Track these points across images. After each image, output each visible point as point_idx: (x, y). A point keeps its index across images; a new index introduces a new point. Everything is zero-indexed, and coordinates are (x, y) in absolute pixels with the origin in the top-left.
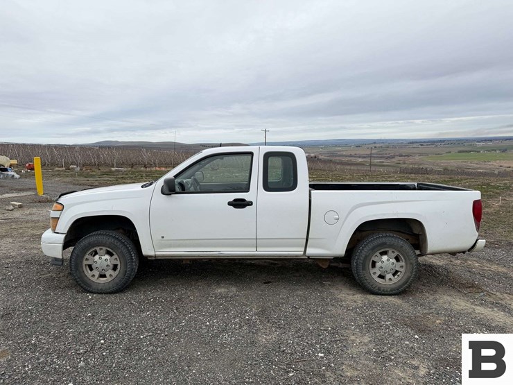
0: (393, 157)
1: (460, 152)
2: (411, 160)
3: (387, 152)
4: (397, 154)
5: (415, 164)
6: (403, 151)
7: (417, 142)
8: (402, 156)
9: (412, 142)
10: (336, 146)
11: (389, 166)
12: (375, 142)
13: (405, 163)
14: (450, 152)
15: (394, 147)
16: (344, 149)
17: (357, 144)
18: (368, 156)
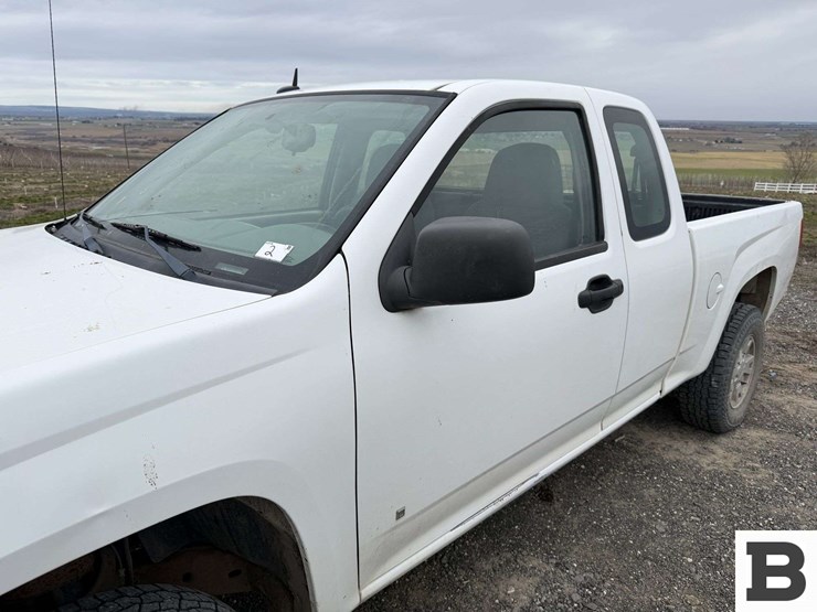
3: (141, 134)
4: (160, 138)
6: (169, 133)
7: (189, 119)
8: (168, 141)
9: (183, 119)
15: (152, 125)
17: (84, 117)
18: (110, 141)
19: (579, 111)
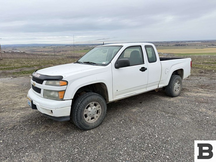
0: (60, 52)
1: (84, 49)
2: (67, 53)
3: (57, 50)
4: (61, 50)
5: (69, 54)
6: (64, 49)
7: (68, 46)
8: (64, 51)
9: (67, 46)
10: (34, 47)
11: (59, 55)
12: (51, 45)
13: (65, 54)
14: (81, 50)
15: (60, 47)
16: (38, 48)
17: (44, 46)
18: (50, 51)
19: (140, 46)
